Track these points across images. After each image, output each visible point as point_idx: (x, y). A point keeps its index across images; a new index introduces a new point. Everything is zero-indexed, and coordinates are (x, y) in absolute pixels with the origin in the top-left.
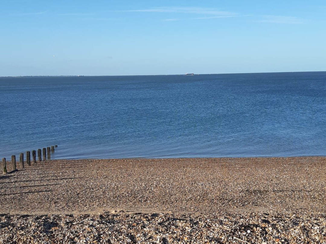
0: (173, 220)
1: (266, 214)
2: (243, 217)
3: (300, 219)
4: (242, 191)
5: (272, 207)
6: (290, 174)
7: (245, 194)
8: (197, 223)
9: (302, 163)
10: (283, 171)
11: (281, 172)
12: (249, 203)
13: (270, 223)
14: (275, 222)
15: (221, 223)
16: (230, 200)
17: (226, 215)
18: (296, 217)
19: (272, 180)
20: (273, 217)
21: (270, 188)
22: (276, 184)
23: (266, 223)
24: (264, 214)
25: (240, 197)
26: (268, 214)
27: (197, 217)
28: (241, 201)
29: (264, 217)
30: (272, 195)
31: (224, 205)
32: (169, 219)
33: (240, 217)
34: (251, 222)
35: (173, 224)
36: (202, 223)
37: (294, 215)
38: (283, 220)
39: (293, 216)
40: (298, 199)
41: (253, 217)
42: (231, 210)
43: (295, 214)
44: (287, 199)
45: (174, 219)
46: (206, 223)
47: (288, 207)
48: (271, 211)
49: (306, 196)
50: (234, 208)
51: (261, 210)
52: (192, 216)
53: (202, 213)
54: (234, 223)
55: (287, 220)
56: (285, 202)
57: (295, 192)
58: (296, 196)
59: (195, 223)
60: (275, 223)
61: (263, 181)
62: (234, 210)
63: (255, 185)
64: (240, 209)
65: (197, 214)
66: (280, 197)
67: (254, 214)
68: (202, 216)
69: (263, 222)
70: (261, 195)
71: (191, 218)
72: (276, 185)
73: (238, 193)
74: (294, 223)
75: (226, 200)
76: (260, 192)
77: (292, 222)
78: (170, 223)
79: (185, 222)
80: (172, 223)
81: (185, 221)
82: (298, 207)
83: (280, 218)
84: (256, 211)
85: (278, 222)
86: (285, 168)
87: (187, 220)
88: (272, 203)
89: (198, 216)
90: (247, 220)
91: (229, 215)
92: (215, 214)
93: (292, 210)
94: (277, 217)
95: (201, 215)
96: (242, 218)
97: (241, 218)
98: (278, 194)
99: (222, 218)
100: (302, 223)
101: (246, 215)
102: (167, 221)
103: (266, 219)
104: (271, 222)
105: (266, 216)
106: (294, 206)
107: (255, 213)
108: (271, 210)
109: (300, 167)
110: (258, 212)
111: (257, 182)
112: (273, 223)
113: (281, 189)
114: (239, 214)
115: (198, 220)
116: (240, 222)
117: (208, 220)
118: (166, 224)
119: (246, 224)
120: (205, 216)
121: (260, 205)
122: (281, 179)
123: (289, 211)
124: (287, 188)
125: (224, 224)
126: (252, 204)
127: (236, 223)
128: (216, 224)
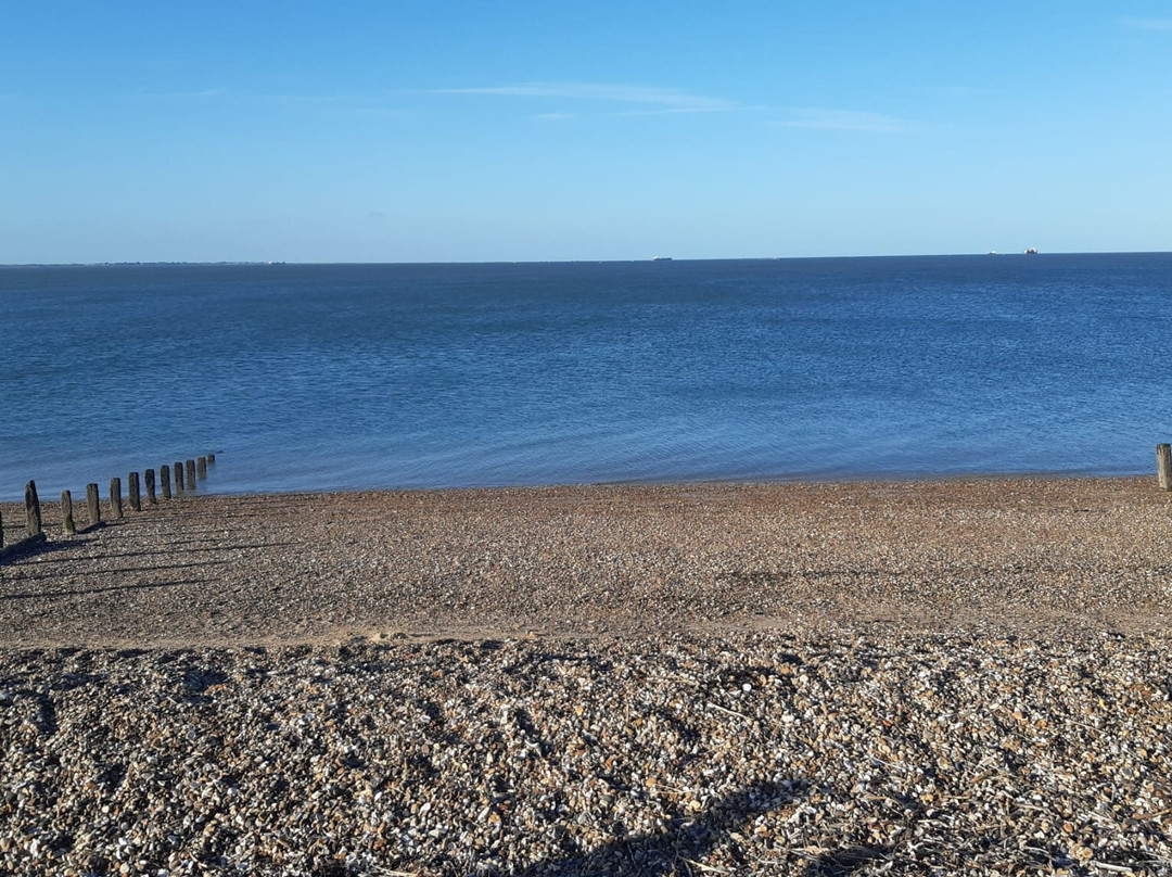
0: (543, 661)
1: (789, 638)
2: (726, 646)
3: (877, 649)
4: (722, 576)
5: (801, 618)
6: (847, 528)
7: (728, 582)
8: (607, 667)
9: (876, 500)
10: (827, 521)
11: (821, 522)
12: (742, 608)
13: (802, 663)
14: (816, 661)
15: (672, 664)
16: (692, 600)
17: (683, 641)
18: (868, 645)
19: (798, 545)
20: (805, 644)
21: (796, 567)
22: (810, 555)
23: (791, 663)
24: (782, 636)
25: (716, 591)
26: (794, 638)
27: (606, 649)
28: (719, 602)
29: (784, 646)
30: (800, 584)
31: (674, 614)
32: (531, 657)
33: (720, 646)
34: (751, 662)
35: (544, 670)
36: (622, 667)
37: (861, 639)
38: (837, 655)
39: (859, 642)
40: (868, 596)
41: (755, 647)
42: (694, 628)
43: (863, 635)
44: (841, 596)
45: (547, 657)
46: (633, 666)
47: (844, 616)
48: (800, 629)
49: (888, 587)
50: (701, 620)
51: (773, 627)
52: (591, 645)
53: (618, 638)
54: (707, 664)
55: (847, 654)
56: (836, 603)
57: (861, 577)
58: (864, 587)
59: (602, 666)
60: (815, 664)
61: (775, 547)
62: (700, 627)
63: (755, 560)
64: (718, 625)
65: (606, 640)
66: (820, 590)
67: (755, 637)
68: (618, 645)
69: (784, 662)
70: (773, 585)
71: (588, 651)
72: (809, 559)
73: (711, 580)
74: (864, 661)
75: (681, 600)
76: (769, 576)
77: (859, 659)
78: (536, 667)
79: (577, 665)
80: (540, 668)
81: (576, 662)
82: (869, 617)
83: (824, 646)
84: (759, 627)
85: (822, 661)
86: (831, 512)
87: (581, 659)
88: (802, 607)
89: (609, 647)
90: (742, 655)
91: (691, 641)
92: (653, 640)
93: (853, 625)
94: (818, 645)
95: (616, 644)
96: (726, 648)
97: (722, 649)
98: (815, 582)
99: (672, 652)
100: (886, 662)
101: (736, 642)
102: (526, 662)
103: (789, 651)
104: (804, 659)
105: (788, 643)
106: (858, 613)
107: (758, 636)
108: (801, 626)
109: (872, 509)
110: (766, 632)
111: (760, 552)
112: (810, 663)
113: (823, 569)
114: (716, 638)
115: (611, 659)
116: (723, 661)
117: (638, 658)
118: (526, 670)
119: (738, 667)
120: (626, 644)
121: (771, 613)
122: (822, 540)
123: (848, 627)
124: (840, 565)
125: (682, 667)
126: (750, 609)
127: (712, 664)
128: (660, 668)
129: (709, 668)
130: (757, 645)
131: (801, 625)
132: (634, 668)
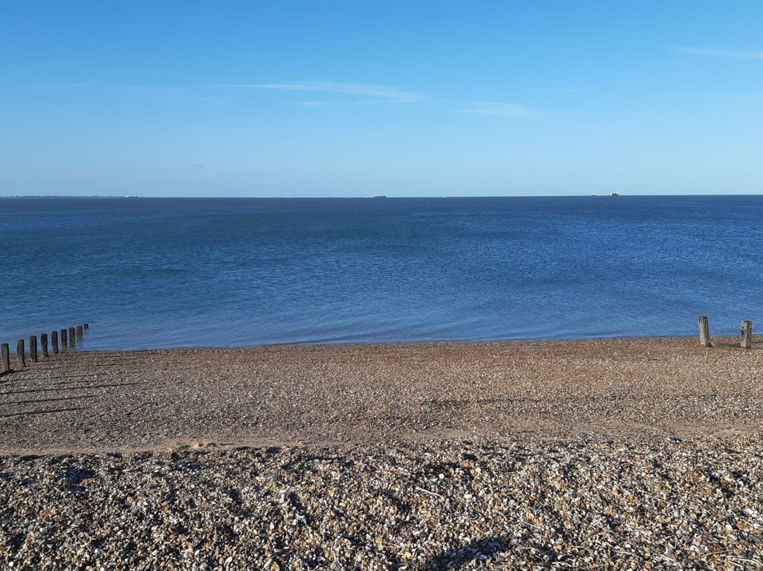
0: (308, 460)
1: (468, 443)
2: (428, 449)
3: (525, 450)
4: (425, 403)
5: (476, 430)
6: (505, 371)
7: (429, 407)
8: (350, 464)
9: (523, 353)
10: (492, 366)
11: (488, 367)
12: (438, 424)
13: (477, 460)
14: (486, 458)
15: (393, 462)
16: (406, 419)
17: (400, 446)
18: (519, 447)
19: (474, 383)
20: (479, 447)
21: (472, 397)
22: (481, 389)
23: (470, 460)
24: (464, 442)
25: (421, 413)
26: (471, 443)
27: (349, 452)
28: (423, 420)
29: (465, 449)
30: (475, 408)
31: (394, 428)
32: (300, 458)
33: (423, 449)
34: (444, 460)
35: (309, 466)
36: (360, 464)
37: (515, 444)
38: (499, 454)
39: (513, 446)
40: (519, 415)
41: (447, 450)
42: (407, 437)
43: (516, 441)
44: (501, 416)
45: (311, 458)
46: (368, 463)
47: (504, 428)
48: (476, 437)
49: (531, 409)
50: (411, 432)
51: (458, 436)
52: (339, 450)
53: (357, 445)
54: (415, 461)
55: (506, 454)
56: (498, 420)
57: (514, 403)
58: (516, 410)
59: (347, 464)
60: (485, 460)
61: (459, 384)
62: (411, 437)
63: (447, 392)
64: (422, 436)
65: (349, 446)
66: (488, 412)
67: (447, 443)
68: (358, 449)
69: (465, 459)
70: (458, 408)
71: (338, 454)
72: (481, 391)
73: (418, 406)
74: (517, 458)
75: (398, 419)
76: (455, 403)
77: (513, 457)
78: (303, 465)
79: (330, 463)
80: (306, 465)
81: (330, 461)
82: (519, 429)
83: (491, 448)
84: (449, 436)
85: (489, 458)
86: (494, 360)
87: (333, 459)
88: (476, 423)
89: (351, 451)
90: (438, 455)
91: (405, 446)
92: (380, 446)
93: (509, 434)
94: (487, 447)
95: (356, 449)
96: (427, 450)
97: (425, 451)
98: (485, 406)
99: (393, 453)
100: (530, 458)
101: (434, 446)
102: (297, 461)
103: (469, 452)
104: (478, 457)
105: (468, 446)
106: (512, 427)
107: (449, 442)
109: (521, 359)
110: (454, 439)
111: (450, 387)
112: (482, 459)
113: (490, 398)
114: (421, 444)
115: (352, 458)
116: (426, 459)
117: (371, 458)
118: (296, 467)
119: (436, 463)
120: (363, 449)
121: (456, 427)
122: (489, 379)
123: (506, 436)
124: (501, 395)
125: (399, 463)
126: (443, 425)
127: (419, 461)
128: (385, 464)
129: (417, 464)
130: (448, 448)
131: (476, 434)
132: (368, 465)
